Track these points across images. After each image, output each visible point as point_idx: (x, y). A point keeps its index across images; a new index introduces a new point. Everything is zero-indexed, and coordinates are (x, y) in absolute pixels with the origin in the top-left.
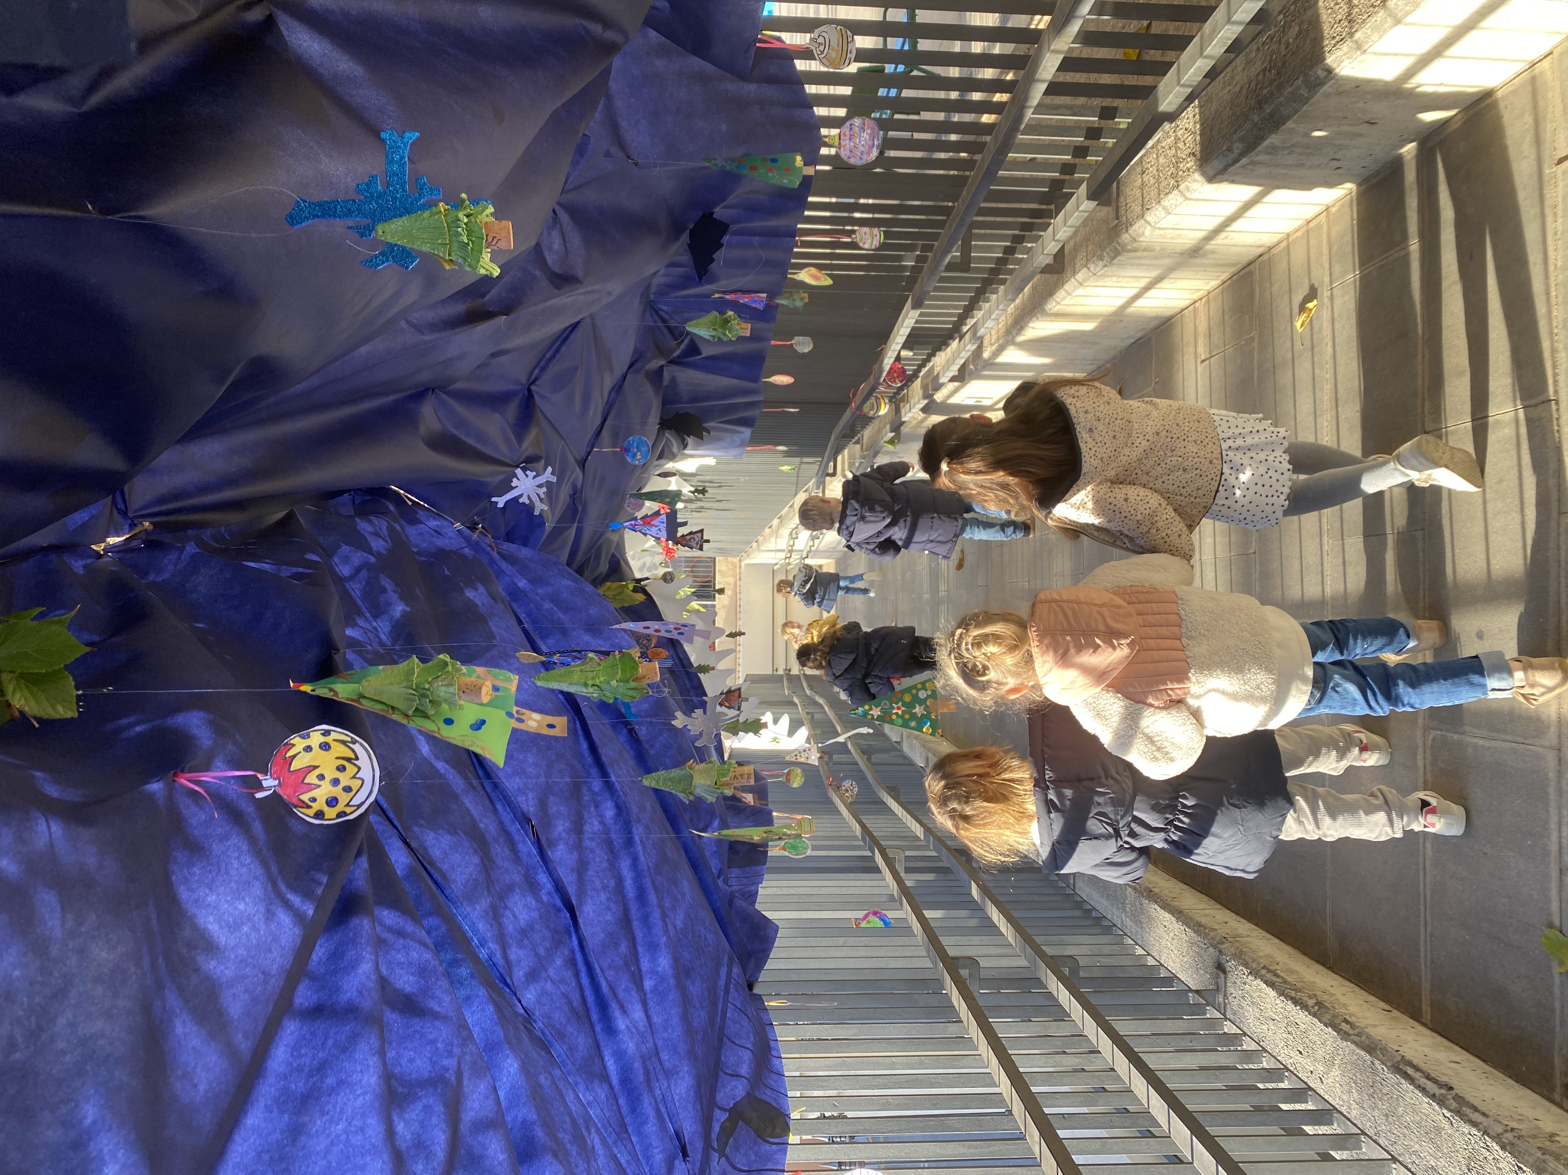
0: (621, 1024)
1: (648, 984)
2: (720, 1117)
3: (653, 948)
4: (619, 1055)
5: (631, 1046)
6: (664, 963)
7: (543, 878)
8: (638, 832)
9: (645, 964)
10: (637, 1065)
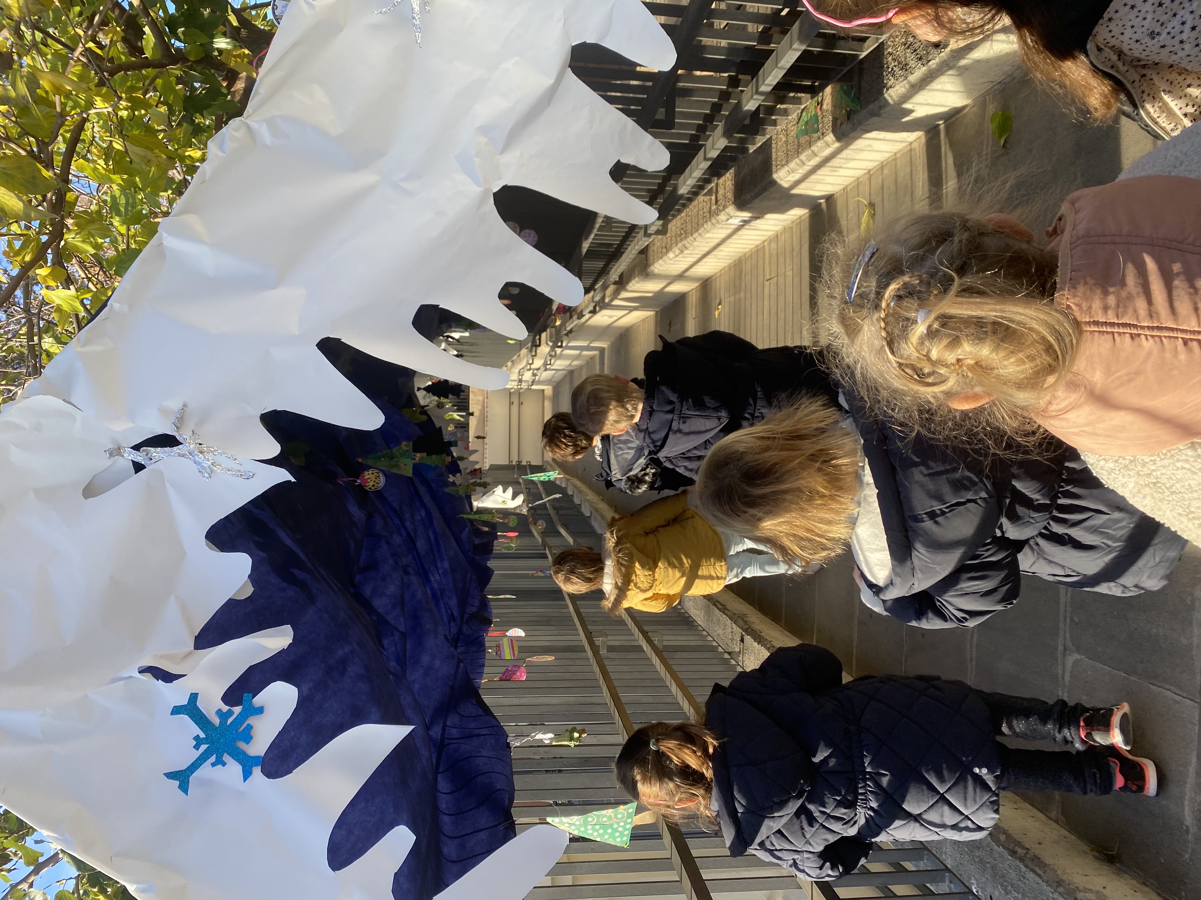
0: (432, 579)
1: (440, 571)
2: (466, 616)
3: (442, 560)
4: (432, 589)
5: (435, 586)
6: (446, 565)
7: (403, 532)
8: (435, 522)
9: (439, 565)
10: (438, 592)
